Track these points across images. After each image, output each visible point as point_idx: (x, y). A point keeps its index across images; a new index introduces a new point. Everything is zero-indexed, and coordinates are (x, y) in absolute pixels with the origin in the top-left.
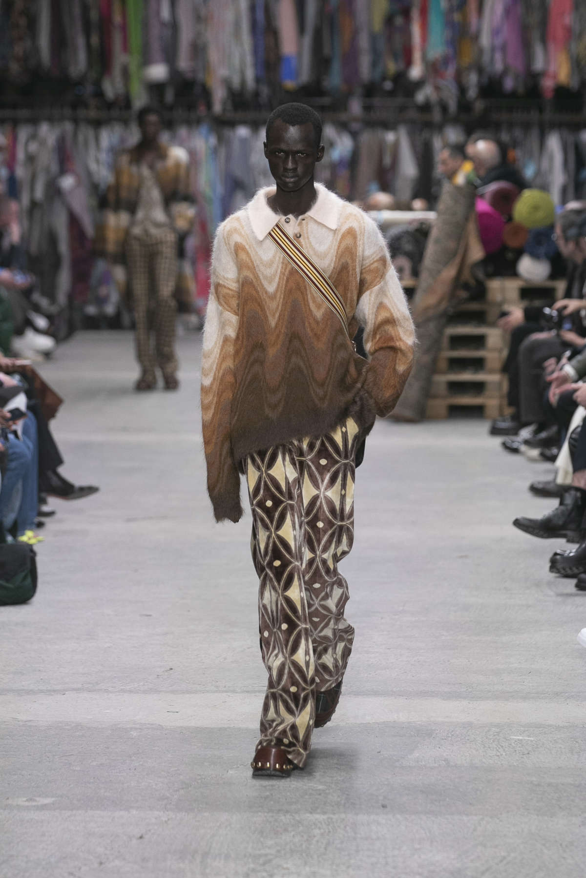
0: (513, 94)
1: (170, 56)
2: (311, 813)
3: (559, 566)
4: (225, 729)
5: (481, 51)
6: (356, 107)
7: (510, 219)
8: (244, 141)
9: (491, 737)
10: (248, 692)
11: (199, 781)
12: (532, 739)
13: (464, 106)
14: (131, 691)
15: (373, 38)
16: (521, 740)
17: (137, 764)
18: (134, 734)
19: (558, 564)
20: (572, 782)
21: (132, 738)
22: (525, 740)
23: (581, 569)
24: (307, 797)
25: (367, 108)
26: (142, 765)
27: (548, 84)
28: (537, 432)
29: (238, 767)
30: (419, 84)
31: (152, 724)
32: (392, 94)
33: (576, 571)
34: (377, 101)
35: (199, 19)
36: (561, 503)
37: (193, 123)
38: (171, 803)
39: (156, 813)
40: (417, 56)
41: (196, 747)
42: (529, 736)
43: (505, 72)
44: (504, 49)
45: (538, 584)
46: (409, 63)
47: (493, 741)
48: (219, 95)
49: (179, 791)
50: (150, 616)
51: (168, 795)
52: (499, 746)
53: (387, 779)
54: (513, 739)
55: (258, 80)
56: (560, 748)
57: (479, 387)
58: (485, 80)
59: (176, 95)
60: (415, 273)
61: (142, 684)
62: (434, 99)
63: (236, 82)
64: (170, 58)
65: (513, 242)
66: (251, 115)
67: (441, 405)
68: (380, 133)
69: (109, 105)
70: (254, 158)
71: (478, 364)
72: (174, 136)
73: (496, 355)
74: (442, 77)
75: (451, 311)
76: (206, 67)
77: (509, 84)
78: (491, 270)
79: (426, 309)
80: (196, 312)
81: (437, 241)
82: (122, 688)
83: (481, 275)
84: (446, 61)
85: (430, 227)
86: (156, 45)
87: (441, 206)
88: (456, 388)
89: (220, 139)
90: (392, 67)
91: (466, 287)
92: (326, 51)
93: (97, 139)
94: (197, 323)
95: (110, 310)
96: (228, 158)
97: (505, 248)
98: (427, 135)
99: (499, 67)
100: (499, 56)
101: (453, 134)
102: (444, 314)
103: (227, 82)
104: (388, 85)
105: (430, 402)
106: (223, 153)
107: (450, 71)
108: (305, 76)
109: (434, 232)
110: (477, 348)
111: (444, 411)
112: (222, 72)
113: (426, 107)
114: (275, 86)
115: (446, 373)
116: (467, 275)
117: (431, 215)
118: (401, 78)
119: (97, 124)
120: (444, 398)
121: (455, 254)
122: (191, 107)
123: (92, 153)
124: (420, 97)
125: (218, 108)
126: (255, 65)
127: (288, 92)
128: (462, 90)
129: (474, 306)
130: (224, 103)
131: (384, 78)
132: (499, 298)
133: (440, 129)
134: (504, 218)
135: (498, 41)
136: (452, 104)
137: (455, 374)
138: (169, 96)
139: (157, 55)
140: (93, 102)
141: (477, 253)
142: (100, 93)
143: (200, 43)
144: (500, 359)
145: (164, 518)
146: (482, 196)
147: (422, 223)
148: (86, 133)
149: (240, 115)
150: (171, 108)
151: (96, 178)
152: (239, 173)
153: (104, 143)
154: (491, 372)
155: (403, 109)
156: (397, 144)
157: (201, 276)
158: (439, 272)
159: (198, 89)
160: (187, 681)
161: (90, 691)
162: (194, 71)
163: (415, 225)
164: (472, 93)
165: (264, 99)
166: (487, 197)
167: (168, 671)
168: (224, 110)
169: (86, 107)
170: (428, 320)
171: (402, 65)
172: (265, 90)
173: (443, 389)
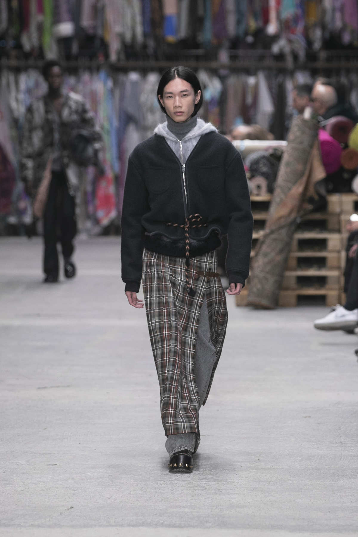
57: (322, 281)
58: (327, 35)
59: (81, 47)
60: (271, 190)
61: (48, 520)
62: (287, 50)
63: (128, 36)
64: (75, 18)
65: (348, 165)
66: (140, 63)
67: (291, 295)
68: (243, 78)
69: (27, 56)
70: (143, 98)
71: (321, 262)
72: (78, 81)
73: (335, 255)
74: (293, 32)
75: (299, 220)
76: (104, 25)
77: (347, 38)
78: (331, 187)
79: (280, 218)
80: (97, 221)
81: (288, 164)
82: (32, 523)
83: (323, 191)
84: (296, 19)
85: (282, 152)
86: (64, 8)
87: (291, 136)
88: (304, 281)
89: (116, 82)
90: (253, 24)
91: (311, 200)
92: (200, 12)
93: (17, 83)
94: (97, 230)
95: (28, 219)
96: (122, 98)
97: (342, 169)
98: (280, 79)
99: (339, 24)
100: (338, 15)
101: (302, 78)
102: (294, 222)
103: (121, 36)
104: (250, 39)
105: (283, 293)
106: (117, 93)
107: (300, 28)
108: (183, 32)
109: (286, 158)
110: (320, 250)
111: (293, 300)
112: (117, 29)
113: (280, 57)
114: (159, 40)
115: (295, 270)
116: (311, 192)
117: (283, 144)
118: (260, 33)
119: (17, 71)
120: (294, 290)
121: (302, 174)
122: (92, 57)
123: (13, 94)
124: (276, 49)
125: (113, 57)
126: (144, 23)
127: (169, 45)
128: (309, 43)
129: (317, 216)
130: (118, 54)
131: (246, 34)
132: (337, 209)
133: (292, 74)
134: (342, 145)
135: (338, 4)
136: (302, 54)
137: (302, 270)
138: (75, 48)
139: (64, 14)
140: (14, 53)
141: (320, 173)
142: (19, 46)
143: (99, 5)
144: (339, 259)
145: (68, 386)
146: (324, 128)
147: (275, 149)
148: (8, 77)
149: (131, 63)
150: (76, 58)
151: (16, 114)
152: (131, 110)
153: (23, 86)
154: (332, 268)
155: (262, 58)
156: (256, 87)
157: (101, 193)
158: (290, 189)
159: (97, 43)
160: (84, 518)
161: (6, 526)
162: (95, 28)
163: (271, 151)
164: (317, 45)
165: (150, 50)
166: (328, 128)
167: (69, 510)
168: (119, 59)
169: (8, 57)
170: (281, 228)
171: (260, 23)
172: (151, 43)
173: (293, 283)
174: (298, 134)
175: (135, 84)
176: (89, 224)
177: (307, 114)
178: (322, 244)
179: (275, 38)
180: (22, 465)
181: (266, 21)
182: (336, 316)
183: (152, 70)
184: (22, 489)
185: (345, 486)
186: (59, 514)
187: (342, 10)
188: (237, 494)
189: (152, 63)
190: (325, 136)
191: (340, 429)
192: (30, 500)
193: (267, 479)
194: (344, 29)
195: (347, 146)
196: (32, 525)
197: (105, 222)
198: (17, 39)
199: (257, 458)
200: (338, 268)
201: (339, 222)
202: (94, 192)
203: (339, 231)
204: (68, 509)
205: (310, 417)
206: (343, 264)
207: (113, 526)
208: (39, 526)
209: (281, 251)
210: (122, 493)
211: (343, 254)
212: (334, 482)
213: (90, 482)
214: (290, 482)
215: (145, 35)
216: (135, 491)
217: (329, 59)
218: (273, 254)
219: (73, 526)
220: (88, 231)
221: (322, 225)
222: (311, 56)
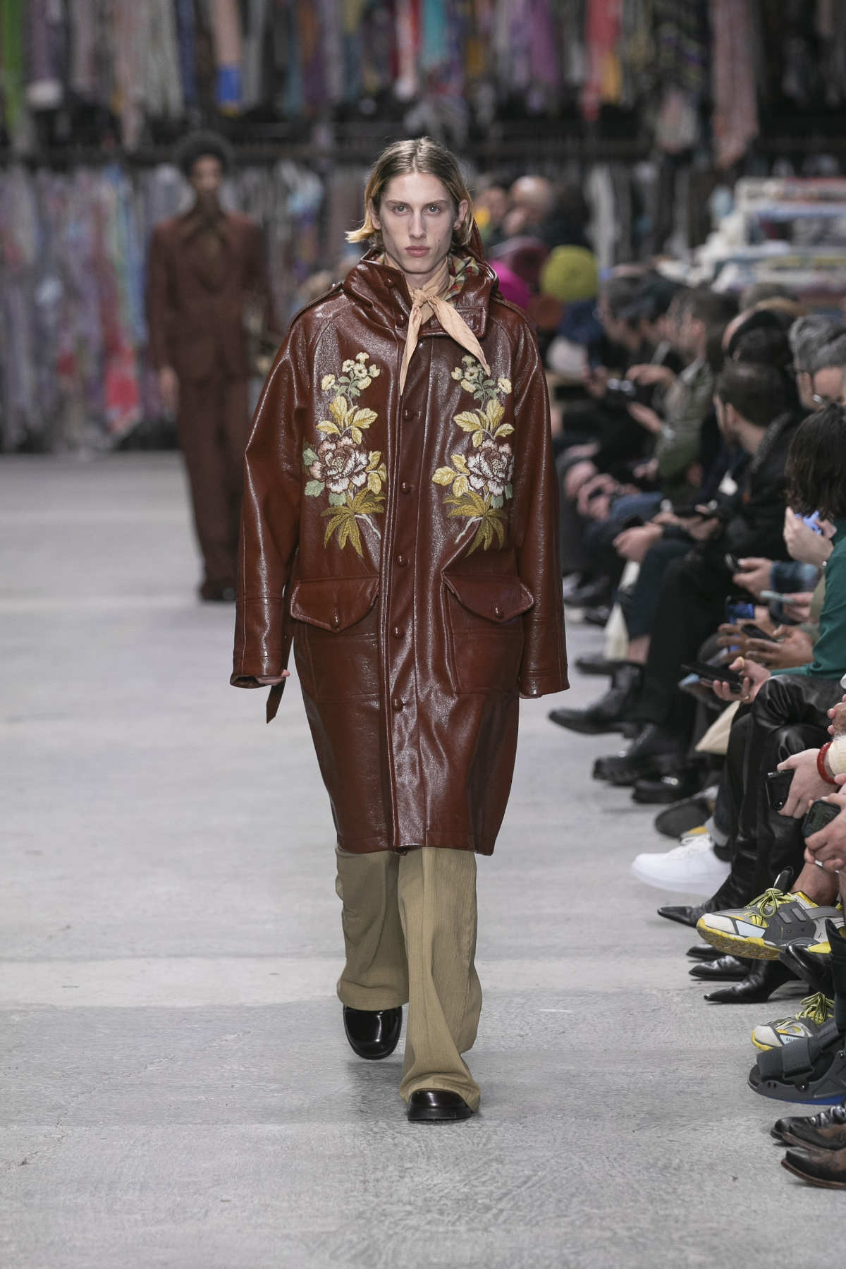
0: (542, 116)
1: (62, 70)
2: (261, 1123)
3: (606, 770)
4: (144, 1009)
5: (495, 57)
6: (323, 137)
7: (537, 288)
8: (170, 189)
9: (513, 1010)
10: (176, 956)
11: (106, 1082)
12: (569, 1011)
13: (476, 134)
14: (12, 960)
15: (346, 41)
16: (554, 1013)
17: (19, 1061)
18: (16, 1018)
19: (601, 770)
20: (624, 1070)
21: (13, 1026)
22: (559, 1013)
23: (636, 774)
24: (256, 1100)
25: (340, 139)
26: (25, 1061)
27: (589, 100)
28: (580, 586)
29: (161, 1061)
30: (411, 104)
31: (42, 1005)
32: (373, 118)
33: (628, 777)
34: (354, 128)
35: (103, 18)
36: (614, 685)
37: (96, 163)
38: (66, 1114)
39: (46, 1129)
40: (407, 64)
41: (102, 1035)
42: (565, 1008)
43: (531, 85)
44: (528, 51)
45: (580, 798)
46: (395, 73)
47: (516, 1016)
48: (132, 125)
49: (77, 1096)
50: (38, 853)
51: (62, 1102)
52: (524, 1023)
53: (368, 1073)
54: (544, 1012)
55: (187, 102)
56: (608, 1023)
58: (503, 96)
63: (154, 105)
72: (71, 183)
74: (444, 93)
80: (107, 427)
84: (448, 70)
89: (137, 185)
90: (375, 78)
92: (279, 60)
94: (109, 442)
103: (142, 106)
106: (140, 204)
107: (455, 84)
108: (253, 95)
124: (412, 121)
125: (130, 142)
128: (472, 111)
130: (138, 135)
131: (362, 96)
139: (44, 68)
162: (96, 91)
164: (487, 114)
166: (508, 259)
171: (388, 77)
172: (197, 115)
176: (94, 432)
187: (530, 52)
194: (533, 83)
202: (102, 376)
220: (92, 444)
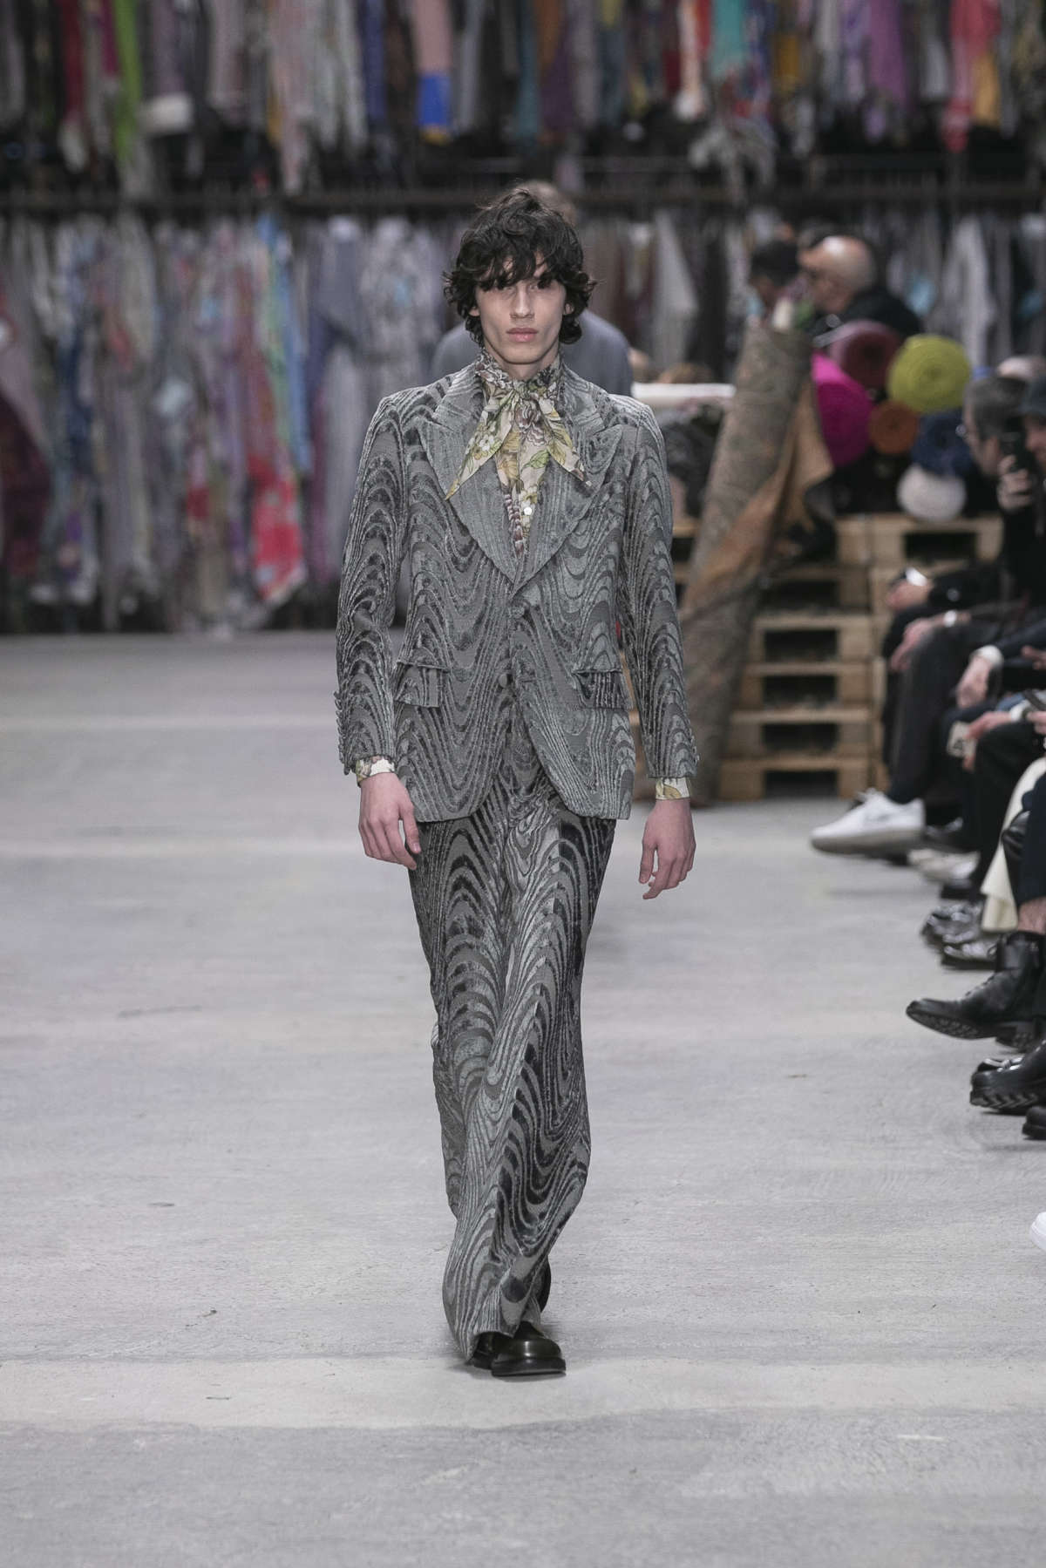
3: (989, 1091)
12: (940, 1439)
19: (986, 1088)
33: (1022, 1100)
42: (933, 1434)
56: (997, 1456)
57: (825, 735)
58: (828, 118)
59: (209, 159)
60: (694, 508)
61: (155, 1342)
62: (728, 156)
63: (328, 130)
64: (195, 83)
65: (888, 443)
66: (360, 196)
67: (750, 772)
68: (619, 227)
69: (74, 180)
70: (367, 283)
71: (824, 689)
72: (205, 240)
73: (859, 669)
74: (743, 113)
75: (766, 583)
76: (268, 101)
77: (876, 124)
78: (845, 498)
79: (717, 580)
80: (256, 595)
81: (736, 443)
82: (117, 1352)
83: (825, 511)
84: (750, 80)
85: (722, 414)
86: (165, 58)
87: (743, 372)
88: (780, 736)
89: (298, 244)
90: (641, 94)
91: (796, 533)
92: (510, 64)
93: (51, 249)
94: (257, 615)
95: (82, 592)
96: (315, 282)
97: (872, 455)
98: (711, 229)
99: (855, 90)
100: (854, 69)
101: (765, 228)
102: (753, 588)
103: (309, 131)
104: (634, 131)
105: (728, 767)
106: (303, 272)
107: (759, 101)
108: (466, 115)
109: (731, 426)
110: (821, 658)
111: (755, 785)
112: (300, 109)
113: (712, 174)
114: (408, 136)
115: (758, 708)
116: (797, 511)
117: (723, 391)
118: (659, 116)
119: (51, 219)
120: (756, 758)
121: (772, 469)
122: (238, 180)
123: (42, 277)
124: (699, 154)
125: (292, 182)
126: (367, 95)
127: (433, 147)
128: (784, 138)
129: (813, 573)
130: (305, 173)
131: (625, 117)
132: (862, 555)
133: (740, 216)
134: (871, 394)
135: (854, 39)
136: (766, 167)
137: (778, 708)
138: (194, 160)
139: (168, 76)
140: (40, 174)
141: (816, 465)
142: (55, 157)
143: (254, 51)
144: (868, 678)
145: (197, 1008)
146: (825, 351)
147: (705, 406)
148: (27, 236)
149: (336, 197)
150: (199, 184)
151: (50, 327)
152: (337, 313)
153: (65, 256)
154: (850, 703)
155: (664, 177)
156: (653, 250)
157: (266, 521)
158: (742, 505)
159: (251, 145)
160: (246, 1336)
161: (50, 1360)
162: (244, 108)
163: (693, 411)
164: (803, 143)
165: (385, 162)
166: (836, 352)
167: (208, 1317)
168: (306, 186)
169: (27, 183)
170: (722, 602)
171: (659, 91)
172: (387, 144)
173: (753, 740)
174: (761, 366)
175: (346, 248)
176: (236, 601)
177: (783, 316)
178: (825, 642)
179: (698, 127)
180: (87, 1206)
181: (675, 85)
182: (867, 819)
183: (390, 211)
184: (89, 1267)
185: (898, 1247)
186: (184, 1327)
187: (864, 54)
188: (626, 1271)
189: (390, 194)
190: (827, 370)
191: (881, 1105)
192: (109, 1293)
193: (702, 1233)
194: (869, 99)
195: (883, 395)
196: (115, 1354)
197: (277, 595)
198: (51, 138)
199: (675, 1182)
200: (867, 702)
201: (868, 587)
202: (249, 519)
203: (867, 609)
204: (205, 1316)
205: (804, 1076)
206: (879, 691)
207: (319, 1355)
208: (133, 1359)
209: (723, 663)
210: (339, 1273)
211: (879, 667)
212: (868, 1238)
213: (259, 1247)
214: (760, 1239)
215: (371, 124)
216: (370, 1267)
217: (832, 178)
218: (701, 672)
219: (219, 1359)
220: (234, 620)
221: (825, 595)
222: (789, 170)
